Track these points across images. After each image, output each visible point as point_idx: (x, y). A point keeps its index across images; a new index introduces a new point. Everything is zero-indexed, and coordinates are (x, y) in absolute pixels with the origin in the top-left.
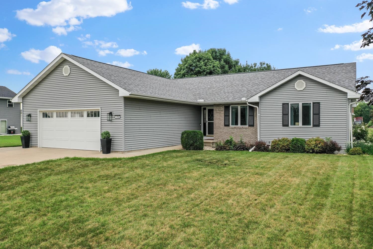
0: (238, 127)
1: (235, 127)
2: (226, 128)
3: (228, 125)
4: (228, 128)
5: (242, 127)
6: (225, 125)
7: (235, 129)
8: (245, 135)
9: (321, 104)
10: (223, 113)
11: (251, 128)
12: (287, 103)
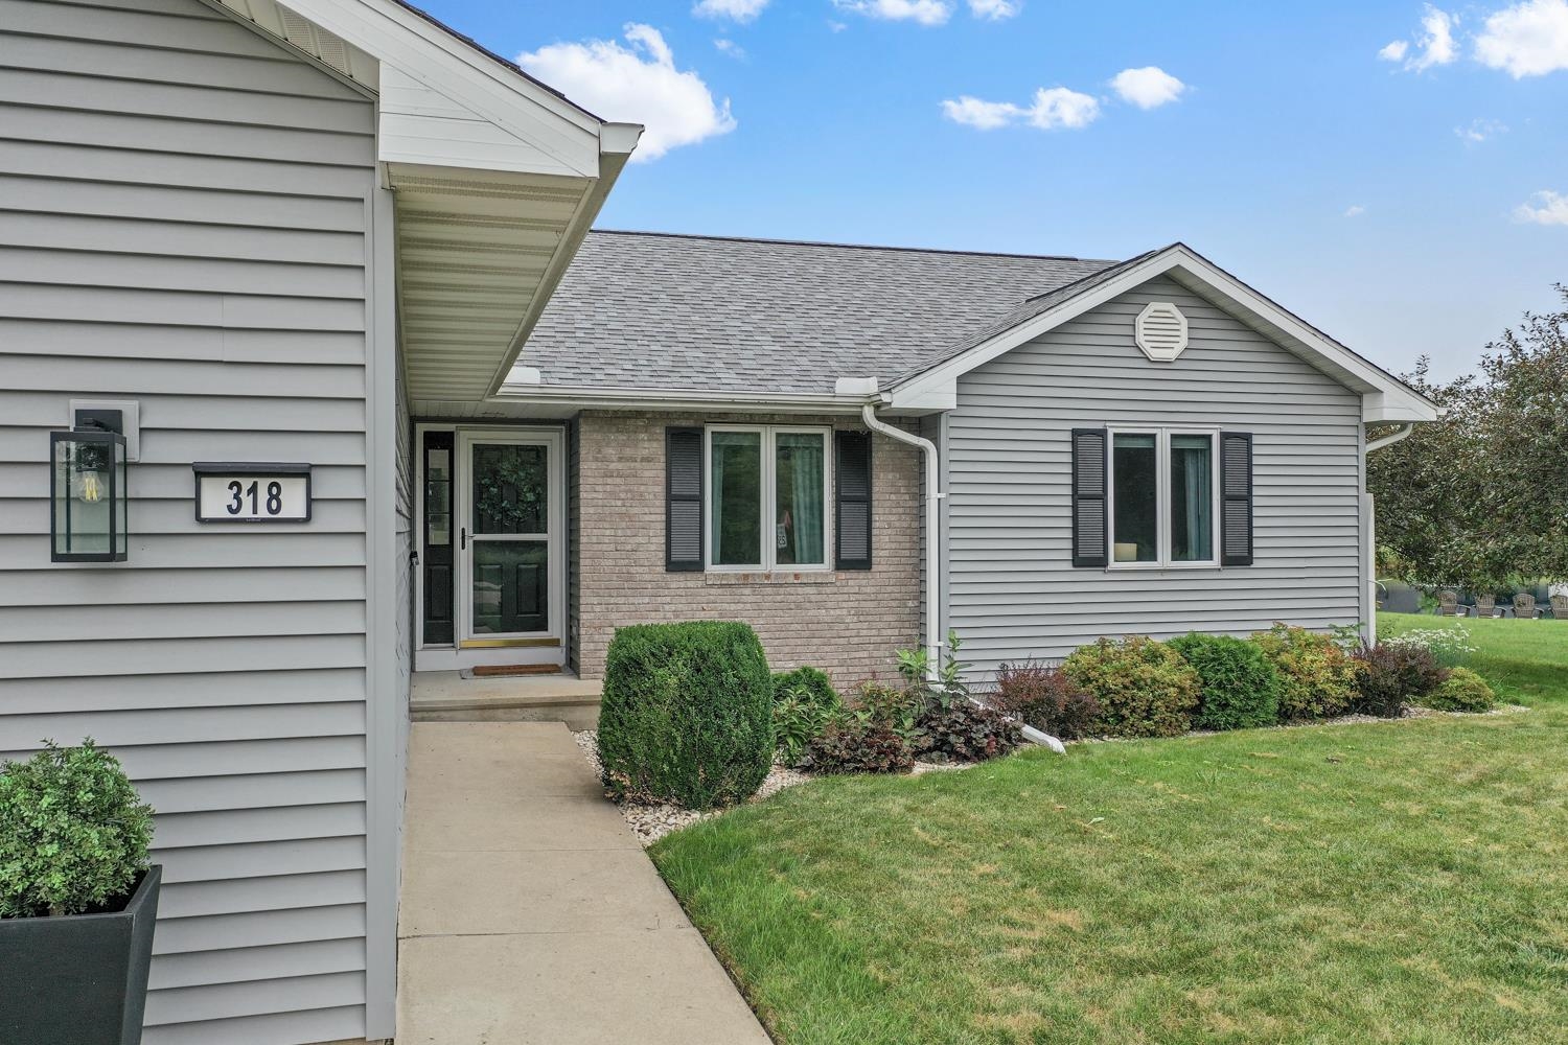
0: (768, 577)
1: (746, 576)
2: (678, 580)
3: (697, 566)
4: (690, 584)
5: (796, 576)
6: (672, 566)
7: (747, 591)
8: (814, 627)
9: (1255, 440)
10: (655, 473)
11: (854, 580)
12: (1099, 426)
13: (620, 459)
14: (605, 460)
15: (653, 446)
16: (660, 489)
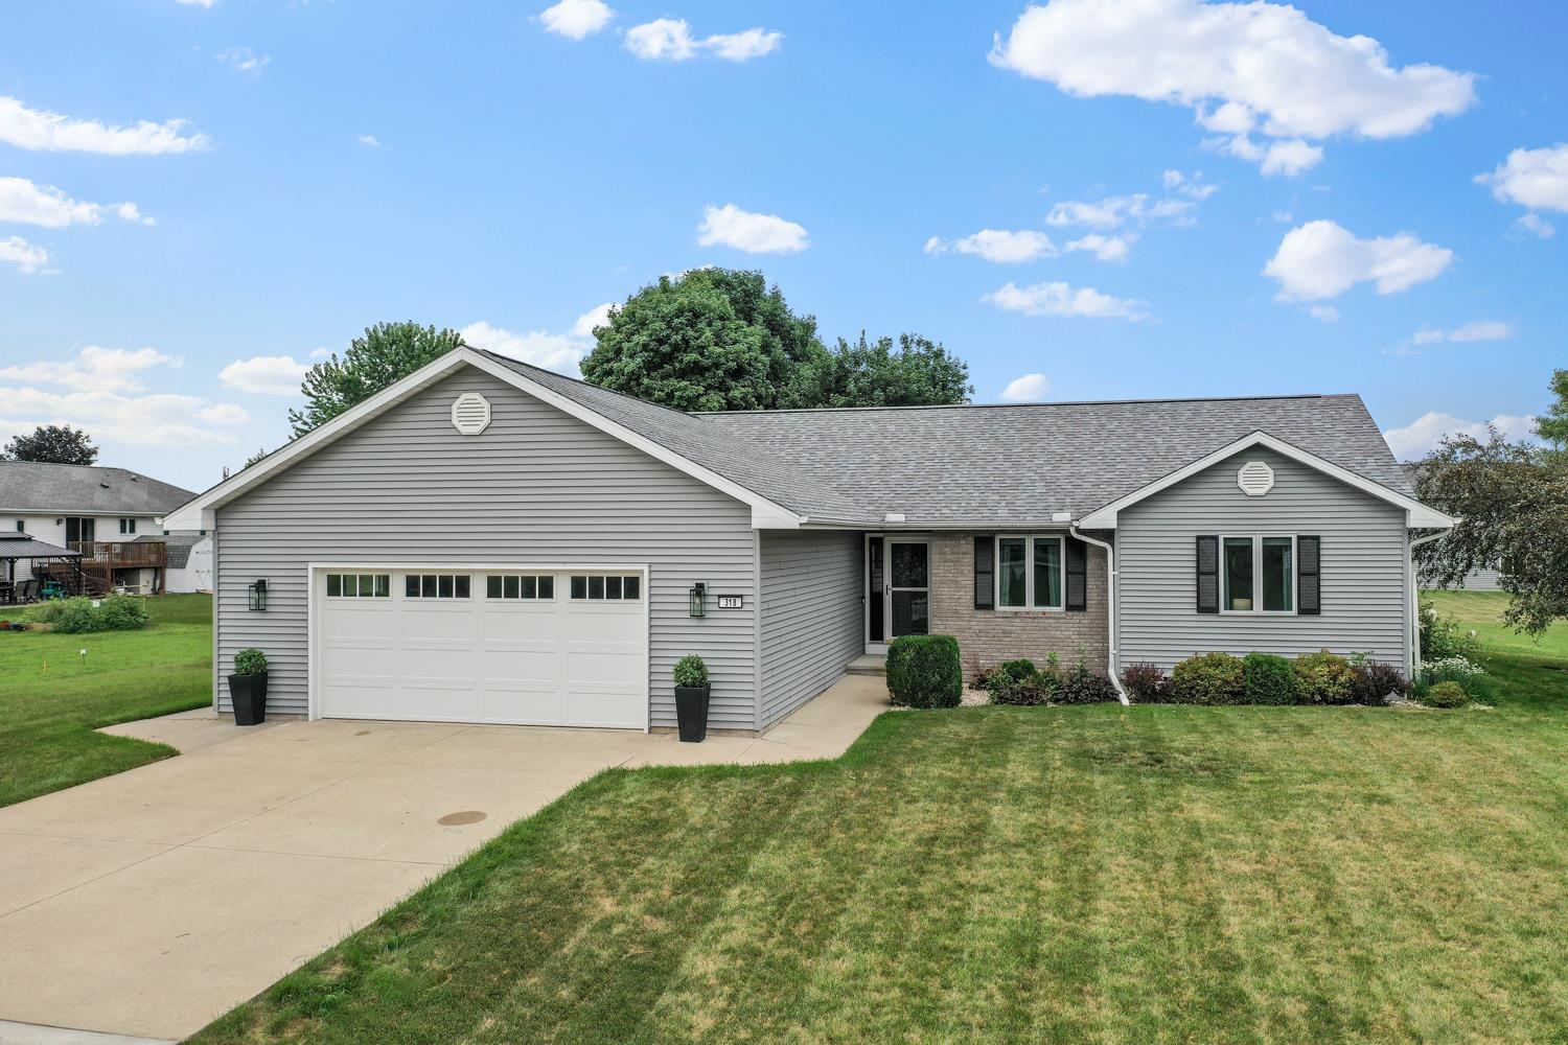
0: (1028, 613)
1: (1016, 613)
2: (981, 614)
3: (990, 607)
4: (987, 616)
5: (1044, 613)
6: (978, 606)
7: (1017, 620)
8: (1053, 640)
9: (1322, 540)
10: (969, 559)
11: (1077, 616)
12: (1214, 534)
13: (951, 554)
14: (944, 553)
15: (968, 547)
16: (972, 568)
